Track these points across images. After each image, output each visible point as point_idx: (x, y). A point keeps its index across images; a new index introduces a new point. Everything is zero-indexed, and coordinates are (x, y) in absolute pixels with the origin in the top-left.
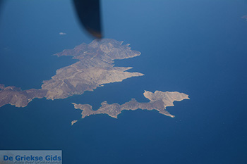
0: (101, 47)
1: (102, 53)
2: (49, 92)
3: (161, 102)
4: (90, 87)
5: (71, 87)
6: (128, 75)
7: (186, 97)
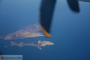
2: (6, 37)
4: (22, 37)
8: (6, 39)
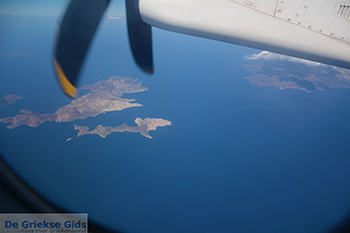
0: (114, 83)
1: (114, 88)
3: (145, 127)
4: (93, 113)
5: (78, 113)
6: (129, 105)
7: (169, 123)
8: (59, 120)
